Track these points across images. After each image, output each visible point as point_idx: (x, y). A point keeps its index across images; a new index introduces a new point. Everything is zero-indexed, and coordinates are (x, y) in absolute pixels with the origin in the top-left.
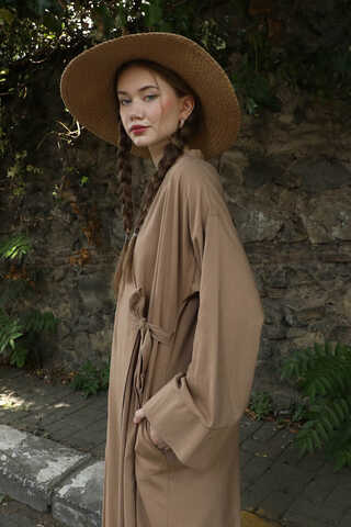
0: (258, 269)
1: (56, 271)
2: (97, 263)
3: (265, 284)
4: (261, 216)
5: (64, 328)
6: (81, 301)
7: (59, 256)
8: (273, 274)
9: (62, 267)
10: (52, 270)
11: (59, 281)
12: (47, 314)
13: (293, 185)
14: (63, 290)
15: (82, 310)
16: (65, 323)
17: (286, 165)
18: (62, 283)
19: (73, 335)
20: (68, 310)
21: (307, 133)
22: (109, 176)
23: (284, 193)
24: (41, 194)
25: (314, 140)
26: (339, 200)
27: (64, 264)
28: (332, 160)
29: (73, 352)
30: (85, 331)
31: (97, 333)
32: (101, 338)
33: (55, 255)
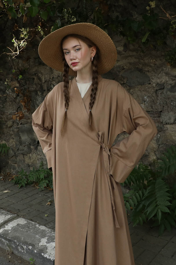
1: (8, 123)
5: (11, 152)
6: (20, 138)
7: (10, 114)
9: (11, 120)
10: (6, 122)
11: (10, 127)
12: (3, 144)
13: (122, 83)
14: (12, 132)
15: (21, 143)
18: (11, 129)
19: (16, 156)
20: (14, 143)
21: (130, 56)
22: (35, 74)
25: (133, 60)
26: (144, 91)
28: (141, 70)
29: (16, 165)
30: (22, 154)
31: (28, 155)
32: (30, 158)
33: (8, 114)
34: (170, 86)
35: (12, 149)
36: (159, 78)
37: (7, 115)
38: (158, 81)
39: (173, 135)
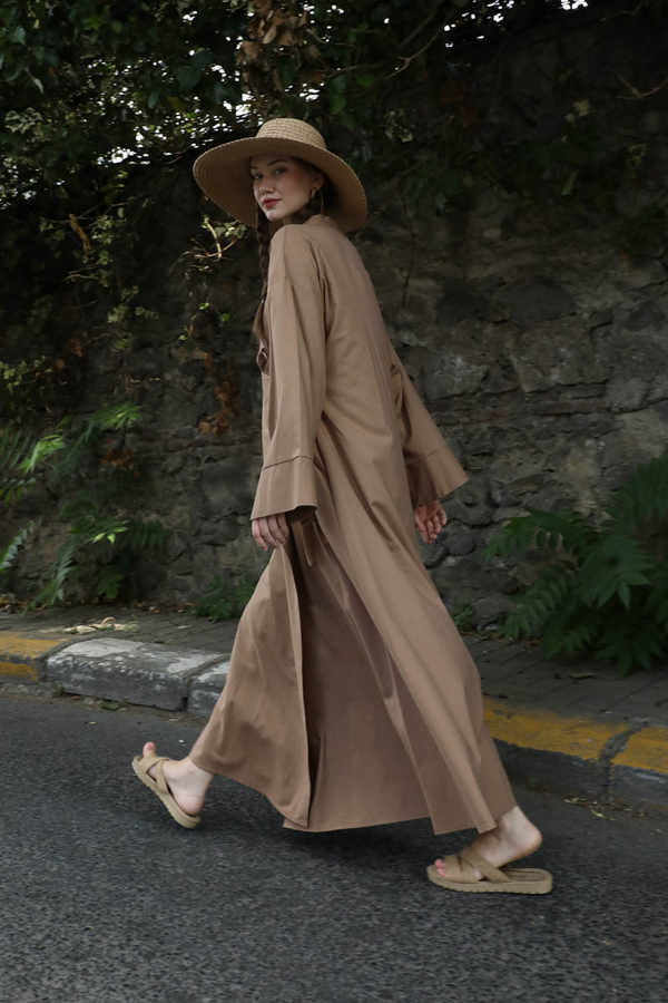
0: (455, 433)
1: (168, 461)
2: (232, 443)
3: (464, 452)
4: (459, 361)
5: (177, 541)
6: (205, 499)
7: (174, 436)
8: (476, 437)
9: (178, 453)
10: (163, 459)
11: (172, 474)
12: (151, 523)
13: (499, 318)
14: (179, 488)
15: (207, 513)
16: (180, 534)
17: (491, 292)
18: (177, 477)
19: (189, 551)
20: (186, 516)
21: (519, 250)
23: (489, 329)
24: (151, 351)
25: (527, 259)
26: (557, 333)
27: (180, 448)
28: (548, 282)
29: (190, 579)
30: (210, 544)
31: (229, 545)
32: (235, 552)
33: (170, 436)
34: (627, 314)
35: (179, 533)
36: (598, 299)
37: (166, 441)
38: (597, 304)
39: (639, 438)
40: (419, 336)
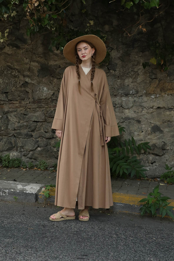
0: (43, 110)
3: (46, 116)
4: (45, 89)
8: (49, 112)
13: (59, 77)
17: (56, 69)
23: (55, 80)
40: (31, 80)
